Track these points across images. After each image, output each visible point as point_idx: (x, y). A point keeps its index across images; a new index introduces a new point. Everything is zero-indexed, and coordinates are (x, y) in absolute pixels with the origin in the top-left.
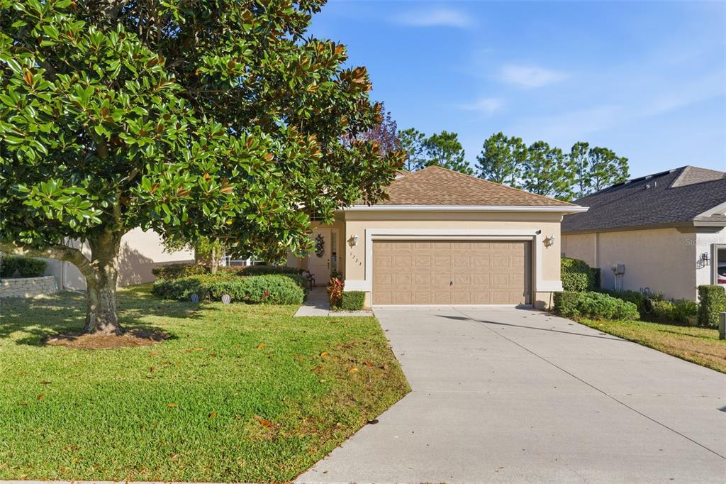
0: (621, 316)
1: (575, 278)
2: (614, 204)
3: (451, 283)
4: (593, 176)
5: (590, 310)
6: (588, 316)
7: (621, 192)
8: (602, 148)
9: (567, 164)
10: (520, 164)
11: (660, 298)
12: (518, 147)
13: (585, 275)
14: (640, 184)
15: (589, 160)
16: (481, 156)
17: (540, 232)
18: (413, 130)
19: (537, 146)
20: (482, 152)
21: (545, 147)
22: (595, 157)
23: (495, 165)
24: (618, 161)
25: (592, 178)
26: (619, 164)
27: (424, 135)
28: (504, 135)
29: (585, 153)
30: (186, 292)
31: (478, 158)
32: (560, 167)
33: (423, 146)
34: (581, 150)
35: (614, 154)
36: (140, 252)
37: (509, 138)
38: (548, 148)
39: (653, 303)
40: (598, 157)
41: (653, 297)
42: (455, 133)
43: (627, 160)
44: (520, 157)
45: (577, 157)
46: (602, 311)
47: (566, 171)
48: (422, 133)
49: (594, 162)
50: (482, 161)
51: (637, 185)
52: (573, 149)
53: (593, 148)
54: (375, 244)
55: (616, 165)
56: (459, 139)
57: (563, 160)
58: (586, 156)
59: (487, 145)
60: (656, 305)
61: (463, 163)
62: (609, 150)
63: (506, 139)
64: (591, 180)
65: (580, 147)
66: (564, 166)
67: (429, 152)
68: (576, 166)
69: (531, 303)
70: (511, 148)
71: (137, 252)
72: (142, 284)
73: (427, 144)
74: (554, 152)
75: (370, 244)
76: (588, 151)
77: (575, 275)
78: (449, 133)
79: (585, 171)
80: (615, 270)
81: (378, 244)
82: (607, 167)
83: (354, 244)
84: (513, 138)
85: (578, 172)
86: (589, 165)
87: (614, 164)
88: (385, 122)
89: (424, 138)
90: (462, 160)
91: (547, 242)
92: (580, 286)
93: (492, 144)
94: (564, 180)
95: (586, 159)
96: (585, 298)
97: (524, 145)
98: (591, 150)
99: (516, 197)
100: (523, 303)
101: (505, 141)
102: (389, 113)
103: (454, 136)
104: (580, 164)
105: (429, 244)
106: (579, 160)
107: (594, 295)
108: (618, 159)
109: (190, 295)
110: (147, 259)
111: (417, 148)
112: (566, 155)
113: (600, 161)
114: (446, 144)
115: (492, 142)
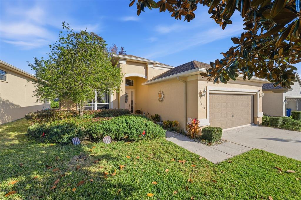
17: (259, 91)
36: (11, 101)
71: (9, 101)
72: (13, 122)
83: (202, 96)
100: (251, 123)
110: (16, 105)
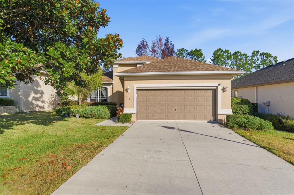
0: (262, 129)
1: (242, 108)
2: (267, 73)
3: (175, 110)
4: (261, 64)
5: (244, 125)
6: (243, 128)
7: (271, 68)
8: (265, 52)
9: (249, 60)
10: (229, 61)
11: (288, 118)
12: (228, 54)
13: (247, 106)
14: (281, 64)
15: (260, 58)
16: (212, 58)
17: (220, 85)
18: (183, 48)
19: (236, 53)
20: (213, 57)
21: (240, 53)
22: (263, 56)
23: (218, 61)
24: (273, 58)
25: (261, 66)
26: (273, 59)
27: (188, 50)
28: (222, 49)
29: (257, 55)
30: (63, 113)
31: (211, 59)
32: (246, 61)
33: (187, 55)
34: (256, 54)
35: (271, 55)
37: (224, 50)
38: (241, 54)
39: (284, 121)
40: (264, 57)
41: (284, 118)
42: (200, 49)
43: (277, 57)
44: (229, 58)
45: (254, 57)
46: (251, 125)
47: (249, 63)
48: (187, 50)
49: (262, 59)
50: (212, 60)
51: (279, 65)
52: (252, 54)
53: (261, 53)
54: (138, 91)
55: (272, 60)
56: (202, 51)
57: (248, 58)
58: (258, 56)
59: (215, 53)
60: (285, 122)
61: (204, 61)
62: (269, 53)
63: (223, 50)
64: (260, 66)
65: (255, 53)
66: (248, 61)
67: (190, 57)
68: (253, 61)
69: (215, 120)
70: (225, 54)
73: (188, 54)
74: (244, 55)
75: (135, 91)
76: (259, 54)
77: (242, 106)
78: (198, 49)
79: (258, 63)
80: (265, 104)
81: (140, 91)
82: (268, 61)
83: (128, 92)
84: (225, 50)
85: (255, 63)
86: (260, 60)
87: (271, 59)
88: (170, 45)
89: (188, 52)
90: (203, 60)
91: (224, 90)
92: (245, 111)
93: (216, 53)
94: (248, 66)
95: (258, 57)
96: (242, 118)
97: (230, 53)
98: (260, 54)
99: (208, 68)
100: (212, 120)
101: (222, 51)
102: (171, 41)
103: (200, 50)
104: (256, 60)
105: (164, 91)
106: (255, 58)
107: (248, 117)
108: (273, 57)
109: (65, 114)
111: (185, 56)
112: (249, 56)
113: (264, 58)
114: (197, 54)
115: (216, 52)
